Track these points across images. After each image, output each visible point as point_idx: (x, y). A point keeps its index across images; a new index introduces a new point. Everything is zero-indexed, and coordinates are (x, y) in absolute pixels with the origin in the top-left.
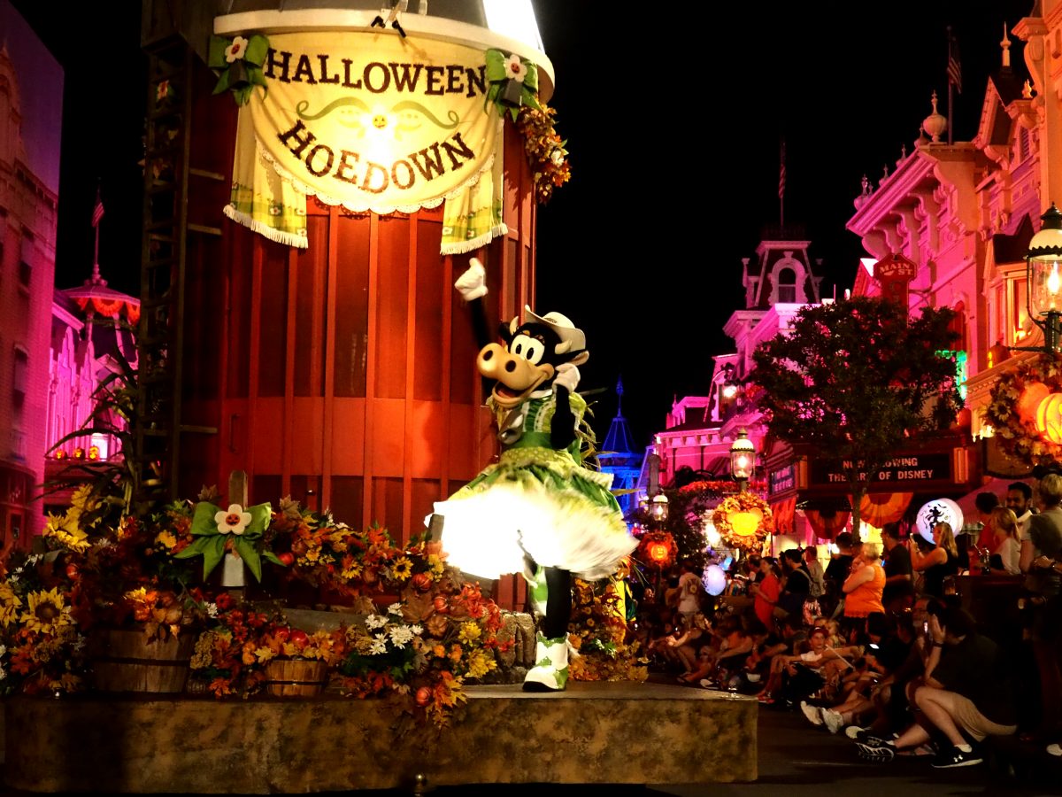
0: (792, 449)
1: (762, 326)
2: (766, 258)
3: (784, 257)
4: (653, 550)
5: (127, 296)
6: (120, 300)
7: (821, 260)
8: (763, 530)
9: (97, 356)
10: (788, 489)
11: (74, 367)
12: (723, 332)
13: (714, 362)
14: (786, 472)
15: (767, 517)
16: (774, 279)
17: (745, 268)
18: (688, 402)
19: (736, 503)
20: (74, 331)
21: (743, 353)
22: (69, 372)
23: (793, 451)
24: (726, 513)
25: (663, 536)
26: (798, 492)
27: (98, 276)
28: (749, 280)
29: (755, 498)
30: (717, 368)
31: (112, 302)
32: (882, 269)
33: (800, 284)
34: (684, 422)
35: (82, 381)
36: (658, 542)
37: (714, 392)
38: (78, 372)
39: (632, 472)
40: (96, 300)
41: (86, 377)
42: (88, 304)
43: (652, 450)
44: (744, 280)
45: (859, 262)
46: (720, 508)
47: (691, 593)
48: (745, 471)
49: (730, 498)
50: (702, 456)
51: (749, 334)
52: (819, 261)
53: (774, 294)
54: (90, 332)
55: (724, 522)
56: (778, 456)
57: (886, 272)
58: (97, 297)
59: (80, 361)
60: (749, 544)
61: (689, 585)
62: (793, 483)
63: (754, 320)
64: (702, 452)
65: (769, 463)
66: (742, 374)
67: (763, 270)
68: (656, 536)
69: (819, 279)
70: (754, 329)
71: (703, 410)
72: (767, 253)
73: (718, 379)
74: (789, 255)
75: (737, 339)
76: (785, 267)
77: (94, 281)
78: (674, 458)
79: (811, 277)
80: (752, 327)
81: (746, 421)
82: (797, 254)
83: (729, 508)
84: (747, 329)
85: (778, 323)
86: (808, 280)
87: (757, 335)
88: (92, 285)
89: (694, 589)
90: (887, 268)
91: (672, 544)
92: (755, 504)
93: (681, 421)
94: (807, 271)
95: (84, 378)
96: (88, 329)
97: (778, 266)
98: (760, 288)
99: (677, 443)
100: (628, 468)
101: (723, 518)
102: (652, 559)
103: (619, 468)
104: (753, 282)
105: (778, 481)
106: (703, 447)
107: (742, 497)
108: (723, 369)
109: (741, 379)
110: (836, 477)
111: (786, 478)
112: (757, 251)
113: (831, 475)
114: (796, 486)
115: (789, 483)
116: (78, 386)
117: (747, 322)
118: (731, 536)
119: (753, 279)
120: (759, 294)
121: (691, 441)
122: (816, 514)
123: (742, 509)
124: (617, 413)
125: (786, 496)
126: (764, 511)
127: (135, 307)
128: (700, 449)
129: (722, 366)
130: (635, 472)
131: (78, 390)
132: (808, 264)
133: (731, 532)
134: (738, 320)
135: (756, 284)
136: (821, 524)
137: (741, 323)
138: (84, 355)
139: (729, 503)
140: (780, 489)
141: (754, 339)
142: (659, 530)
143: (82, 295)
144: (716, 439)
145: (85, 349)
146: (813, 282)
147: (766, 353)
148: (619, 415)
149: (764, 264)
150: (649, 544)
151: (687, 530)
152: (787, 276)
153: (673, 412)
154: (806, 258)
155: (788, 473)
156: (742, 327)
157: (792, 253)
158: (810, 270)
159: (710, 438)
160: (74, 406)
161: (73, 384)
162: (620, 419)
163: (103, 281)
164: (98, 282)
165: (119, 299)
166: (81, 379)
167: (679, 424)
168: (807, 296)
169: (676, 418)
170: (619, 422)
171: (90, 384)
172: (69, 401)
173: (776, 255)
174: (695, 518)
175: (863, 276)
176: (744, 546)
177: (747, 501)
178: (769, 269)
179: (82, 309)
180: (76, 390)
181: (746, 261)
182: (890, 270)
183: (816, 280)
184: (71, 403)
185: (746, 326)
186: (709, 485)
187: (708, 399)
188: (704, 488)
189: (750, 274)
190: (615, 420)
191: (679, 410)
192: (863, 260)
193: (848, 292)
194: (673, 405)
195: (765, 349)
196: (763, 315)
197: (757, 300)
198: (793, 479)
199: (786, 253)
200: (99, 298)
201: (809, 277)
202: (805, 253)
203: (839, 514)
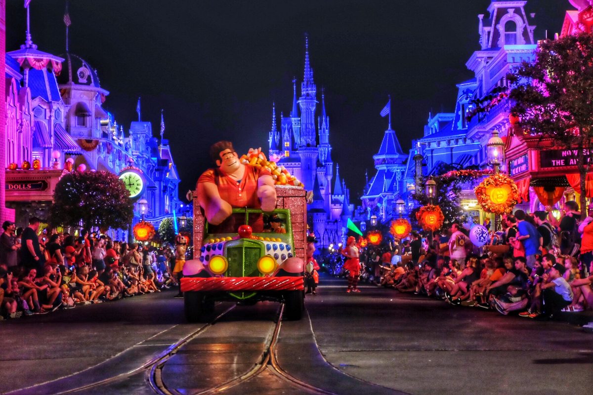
0: (525, 144)
1: (493, 62)
2: (495, 14)
3: (508, 12)
4: (426, 218)
5: (52, 55)
6: (48, 58)
7: (534, 14)
8: (511, 199)
9: (33, 98)
10: (523, 172)
11: (18, 105)
12: (466, 67)
13: (458, 89)
14: (521, 160)
15: (514, 190)
16: (501, 28)
17: (481, 21)
18: (440, 117)
19: (492, 181)
20: (17, 81)
21: (481, 81)
22: (15, 109)
23: (527, 145)
24: (485, 188)
25: (433, 209)
26: (531, 173)
27: (30, 42)
28: (484, 31)
29: (505, 177)
30: (460, 93)
31: (42, 60)
32: (585, 17)
33: (519, 31)
34: (438, 131)
35: (24, 116)
36: (430, 212)
37: (458, 110)
38: (21, 110)
39: (400, 167)
40: (30, 58)
41: (27, 113)
42: (24, 62)
43: (414, 152)
44: (480, 30)
45: (565, 13)
46: (481, 185)
47: (460, 245)
48: (498, 159)
49: (488, 178)
50: (452, 154)
51: (484, 67)
52: (533, 15)
53: (502, 39)
54: (27, 81)
55: (484, 195)
56: (515, 149)
57: (588, 18)
58: (31, 57)
59: (21, 102)
60: (502, 209)
61: (459, 240)
62: (527, 168)
63: (488, 58)
64: (452, 151)
65: (508, 155)
66: (481, 95)
67: (493, 22)
68: (428, 208)
69: (533, 27)
70: (488, 64)
71: (450, 123)
72: (496, 11)
73: (461, 100)
74: (511, 11)
75: (476, 72)
76: (509, 20)
77: (28, 46)
78: (432, 156)
79: (528, 26)
80: (487, 63)
81: (484, 128)
82: (517, 11)
83: (487, 185)
84: (483, 64)
85: (506, 59)
86: (525, 29)
87: (491, 68)
88: (27, 48)
89: (462, 242)
90: (588, 15)
91: (440, 213)
92: (506, 182)
93: (436, 130)
94: (524, 23)
95: (25, 113)
96: (26, 79)
97: (504, 19)
98: (491, 35)
99: (434, 145)
100: (397, 165)
101: (483, 192)
102: (426, 224)
103: (391, 165)
104: (487, 31)
105: (515, 167)
106: (452, 148)
107: (497, 177)
108: (464, 93)
109: (480, 99)
110: (557, 163)
111: (521, 165)
112: (488, 10)
113: (554, 161)
114: (529, 169)
115: (523, 167)
116: (21, 119)
117: (483, 59)
118: (490, 205)
119: (487, 29)
120: (491, 39)
121: (444, 144)
122: (541, 190)
123: (497, 185)
124: (388, 127)
125: (521, 177)
126: (511, 186)
127: (57, 63)
128: (450, 150)
129: (463, 91)
130: (403, 167)
131: (22, 122)
132: (525, 18)
133: (489, 201)
134: (477, 58)
135: (489, 33)
136: (545, 196)
137: (480, 60)
138: (24, 96)
139: (488, 182)
140: (517, 172)
141: (488, 71)
142: (430, 204)
143: (20, 56)
144: (461, 142)
145: (25, 93)
146: (529, 31)
147: (516, 74)
148: (389, 128)
149: (494, 18)
150: (424, 214)
151: (448, 204)
152: (511, 26)
153: (429, 125)
154: (523, 13)
155: (523, 161)
156: (480, 63)
157: (514, 9)
158: (526, 21)
159: (457, 141)
160: (19, 132)
161: (18, 118)
162: (390, 132)
163: (34, 46)
164: (31, 47)
165: (46, 58)
166: (23, 114)
167: (434, 132)
168: (524, 39)
169: (432, 129)
170: (390, 134)
171: (29, 118)
172: (16, 130)
173: (502, 12)
174: (454, 195)
175: (568, 22)
176: (499, 211)
177: (500, 180)
178: (497, 22)
179: (21, 65)
180: (20, 121)
181: (481, 16)
182: (590, 17)
183: (531, 29)
184: (17, 131)
185: (483, 62)
186: (461, 173)
187: (454, 115)
188: (458, 175)
189: (484, 25)
190: (387, 132)
191: (433, 123)
192: (568, 12)
193: (557, 34)
194: (429, 120)
195: (516, 71)
196: (495, 54)
197: (490, 43)
198: (527, 165)
199: (509, 10)
200: (32, 57)
201: (526, 27)
202: (522, 10)
203: (557, 189)
